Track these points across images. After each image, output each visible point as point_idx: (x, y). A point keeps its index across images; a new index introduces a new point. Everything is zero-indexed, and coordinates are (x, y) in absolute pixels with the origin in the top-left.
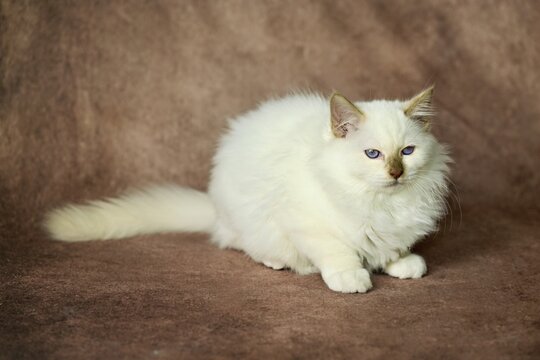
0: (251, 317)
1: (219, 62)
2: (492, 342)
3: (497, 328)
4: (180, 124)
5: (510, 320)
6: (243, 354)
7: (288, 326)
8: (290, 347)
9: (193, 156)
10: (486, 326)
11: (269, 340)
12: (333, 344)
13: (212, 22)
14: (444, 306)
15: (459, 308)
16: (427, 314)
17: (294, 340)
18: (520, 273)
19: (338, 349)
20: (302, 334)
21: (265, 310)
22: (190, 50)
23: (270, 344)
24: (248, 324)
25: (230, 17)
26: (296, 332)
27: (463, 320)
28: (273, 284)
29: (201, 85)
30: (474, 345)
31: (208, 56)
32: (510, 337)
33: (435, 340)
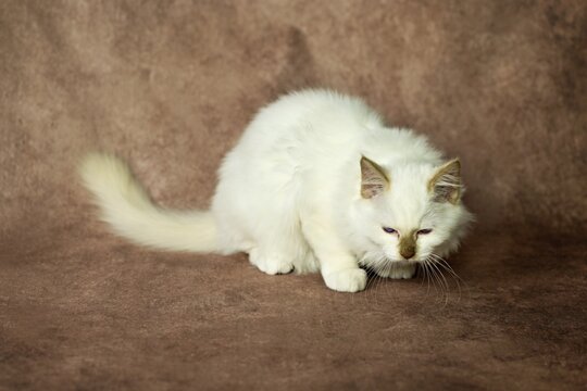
0: (45, 347)
1: (61, 82)
2: (285, 380)
3: (294, 365)
4: (17, 145)
5: (310, 357)
6: (26, 384)
7: (81, 357)
8: (77, 379)
9: (29, 181)
10: (284, 364)
11: (58, 371)
12: (121, 377)
13: (56, 41)
14: (248, 341)
15: (261, 342)
16: (228, 348)
17: (83, 371)
18: (335, 309)
19: (126, 383)
20: (93, 366)
21: (63, 339)
22: (33, 68)
23: (57, 374)
24: (42, 354)
25: (76, 36)
26: (88, 363)
27: (262, 355)
28: (79, 313)
29: (41, 105)
30: (266, 383)
31: (51, 75)
32: (305, 375)
33: (227, 375)
